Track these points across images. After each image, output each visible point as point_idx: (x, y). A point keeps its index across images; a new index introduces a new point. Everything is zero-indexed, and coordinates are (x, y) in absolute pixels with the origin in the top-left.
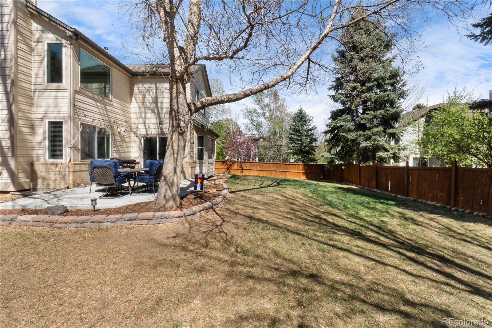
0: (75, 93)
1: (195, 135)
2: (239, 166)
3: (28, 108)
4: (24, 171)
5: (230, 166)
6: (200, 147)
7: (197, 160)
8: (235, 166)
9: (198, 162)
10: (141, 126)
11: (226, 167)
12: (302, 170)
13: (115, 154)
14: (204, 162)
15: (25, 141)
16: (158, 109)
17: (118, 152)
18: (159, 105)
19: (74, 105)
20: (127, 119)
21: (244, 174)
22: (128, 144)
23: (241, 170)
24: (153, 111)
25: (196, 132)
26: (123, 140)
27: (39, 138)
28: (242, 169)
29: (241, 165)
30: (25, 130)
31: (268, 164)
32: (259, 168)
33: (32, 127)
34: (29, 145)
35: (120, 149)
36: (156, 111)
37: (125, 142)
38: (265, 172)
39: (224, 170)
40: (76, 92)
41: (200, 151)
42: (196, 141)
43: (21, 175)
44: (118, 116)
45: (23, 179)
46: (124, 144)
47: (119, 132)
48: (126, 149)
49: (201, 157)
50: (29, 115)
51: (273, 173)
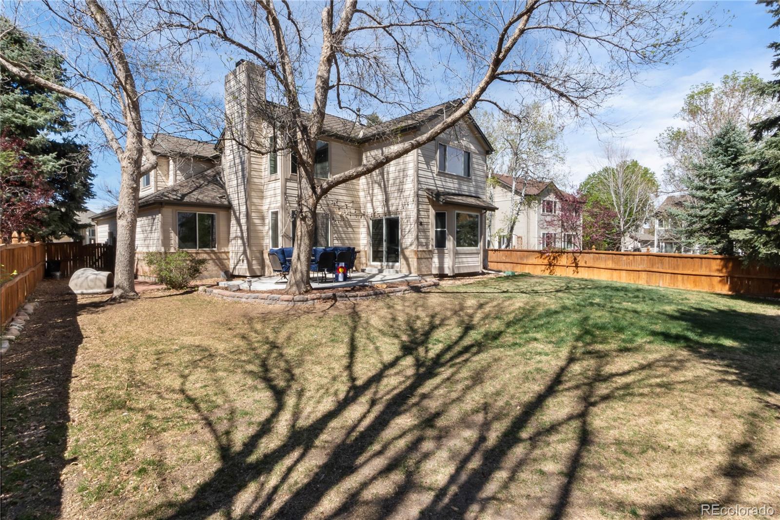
0: (286, 182)
1: (432, 212)
2: (571, 260)
3: (259, 201)
4: (257, 259)
5: (554, 259)
6: (439, 229)
7: (434, 248)
8: (564, 260)
9: (436, 251)
10: (369, 205)
11: (546, 262)
12: (720, 271)
13: (336, 242)
14: (446, 251)
15: (256, 231)
16: (384, 181)
17: (340, 239)
18: (385, 176)
19: (285, 194)
20: (353, 199)
21: (579, 276)
22: (356, 230)
23: (574, 268)
24: (380, 185)
25: (433, 206)
26: (347, 224)
27: (267, 228)
28: (577, 266)
29: (575, 259)
30: (257, 221)
31: (631, 257)
32: (610, 265)
33: (263, 218)
34: (260, 235)
35: (343, 236)
36: (382, 184)
37: (351, 226)
38: (624, 273)
39: (543, 267)
40: (287, 180)
41: (439, 234)
42: (432, 220)
43: (254, 262)
44: (340, 198)
45: (256, 266)
46: (350, 229)
47: (341, 216)
48: (352, 236)
49: (441, 243)
50: (260, 207)
51: (644, 275)
